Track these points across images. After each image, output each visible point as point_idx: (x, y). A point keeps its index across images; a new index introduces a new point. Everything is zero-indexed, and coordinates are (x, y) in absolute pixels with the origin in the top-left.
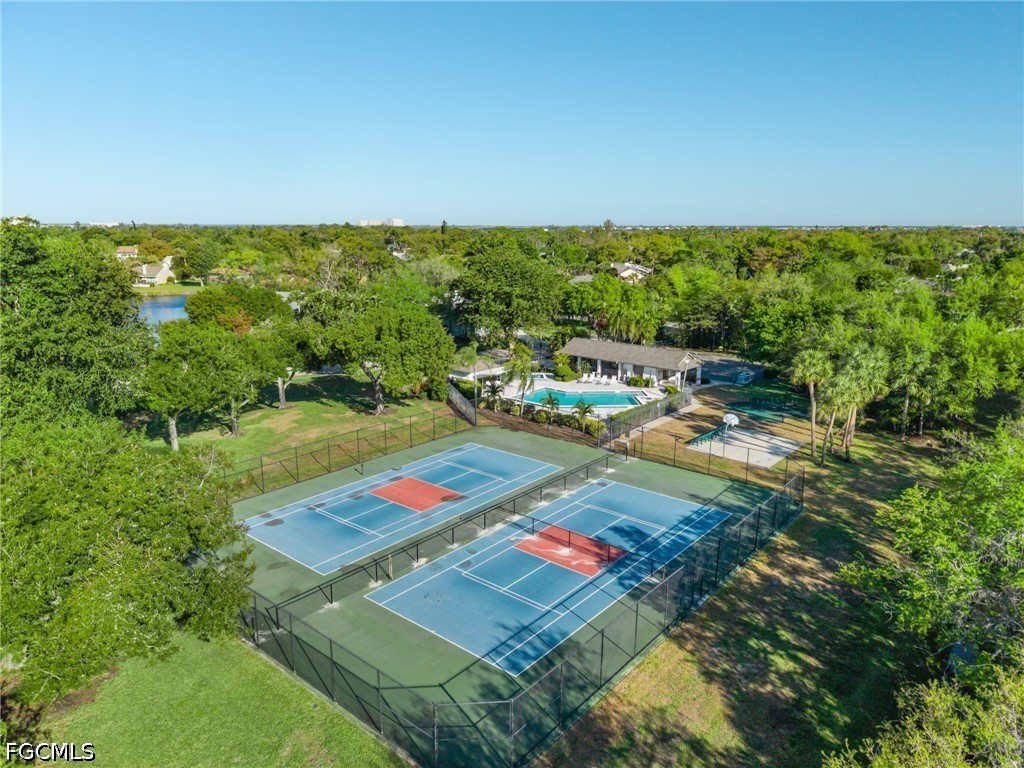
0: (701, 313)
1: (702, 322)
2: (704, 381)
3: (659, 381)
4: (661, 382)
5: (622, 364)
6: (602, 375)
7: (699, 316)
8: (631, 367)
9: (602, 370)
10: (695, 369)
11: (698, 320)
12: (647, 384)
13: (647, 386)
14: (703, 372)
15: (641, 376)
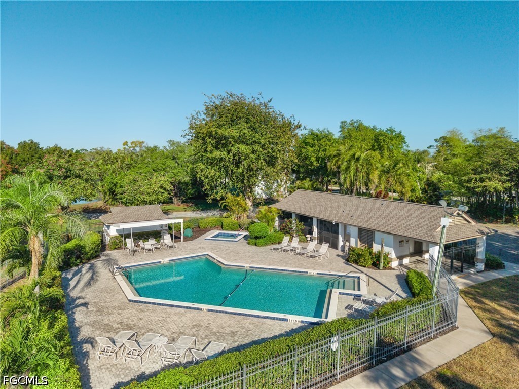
0: (487, 172)
1: (487, 183)
2: (492, 265)
3: (400, 258)
4: (406, 261)
5: (345, 226)
6: (321, 241)
7: (483, 175)
8: (356, 229)
9: (320, 233)
10: (473, 242)
11: (482, 180)
12: (377, 262)
13: (376, 265)
14: (489, 248)
15: (371, 246)
